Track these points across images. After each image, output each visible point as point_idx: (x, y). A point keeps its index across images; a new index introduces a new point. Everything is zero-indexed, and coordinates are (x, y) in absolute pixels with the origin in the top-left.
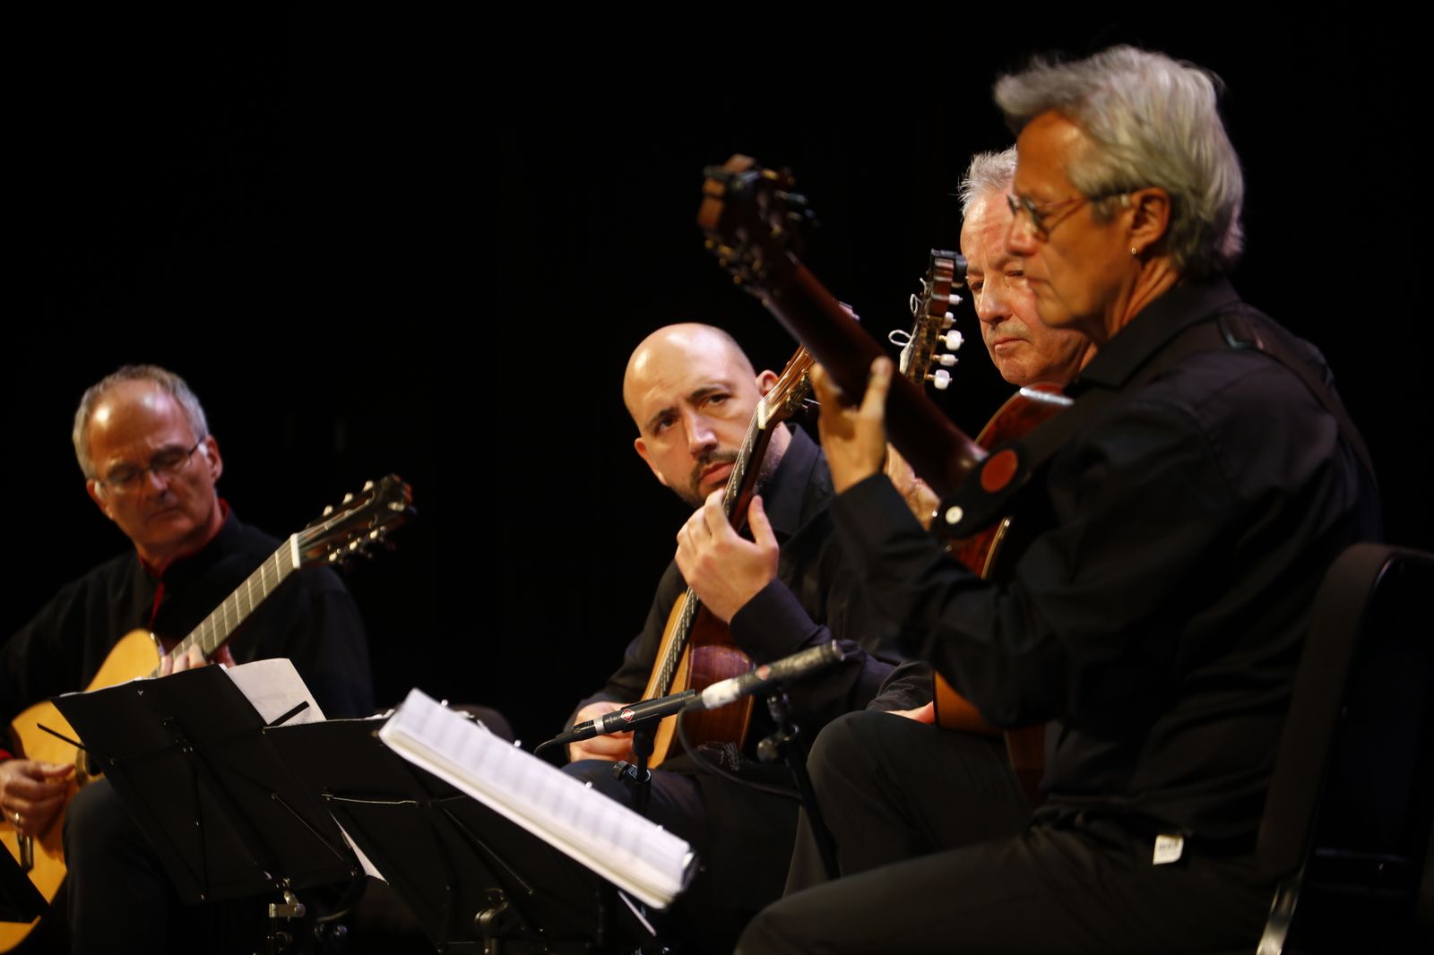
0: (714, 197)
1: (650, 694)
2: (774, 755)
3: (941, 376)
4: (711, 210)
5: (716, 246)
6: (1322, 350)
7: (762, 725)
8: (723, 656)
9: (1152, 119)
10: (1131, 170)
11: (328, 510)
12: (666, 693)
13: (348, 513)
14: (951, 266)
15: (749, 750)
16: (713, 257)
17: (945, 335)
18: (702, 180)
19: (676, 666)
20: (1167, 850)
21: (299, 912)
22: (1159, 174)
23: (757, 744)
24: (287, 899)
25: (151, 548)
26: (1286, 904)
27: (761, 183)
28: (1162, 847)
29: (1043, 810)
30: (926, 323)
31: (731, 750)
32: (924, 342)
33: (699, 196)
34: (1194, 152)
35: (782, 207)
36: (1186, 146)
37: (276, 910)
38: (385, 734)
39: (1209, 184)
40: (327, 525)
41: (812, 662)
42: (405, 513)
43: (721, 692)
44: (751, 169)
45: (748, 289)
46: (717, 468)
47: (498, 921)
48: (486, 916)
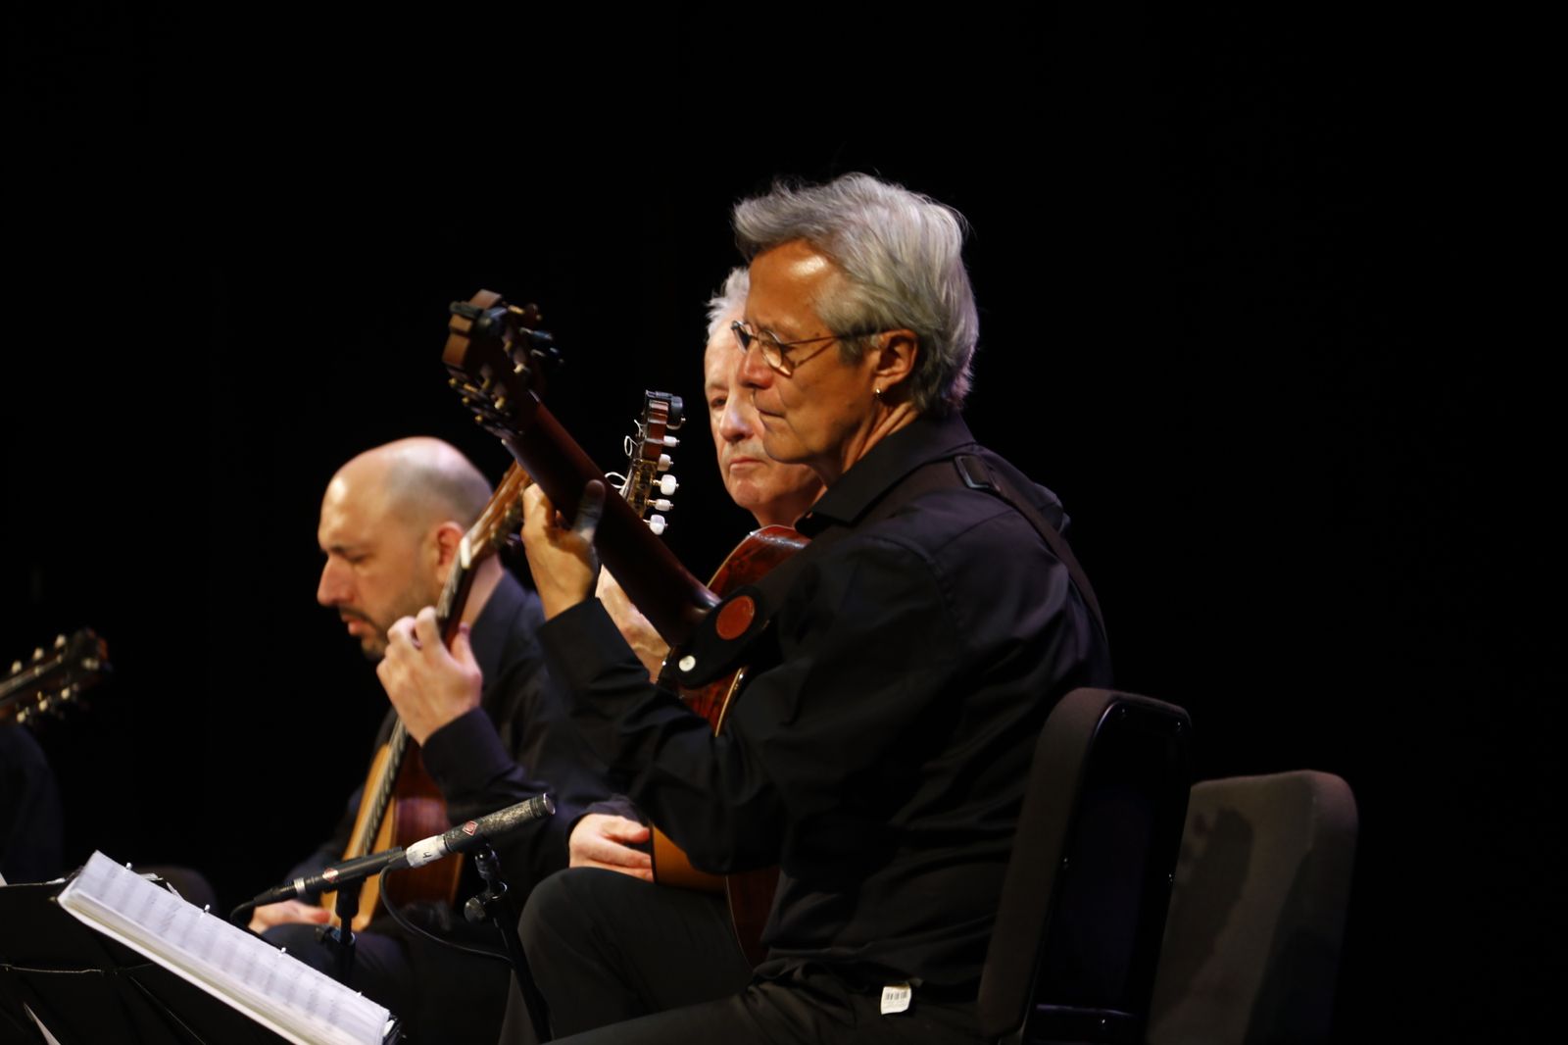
0: (460, 333)
1: (353, 851)
2: (481, 916)
3: (656, 521)
4: (457, 346)
5: (461, 383)
6: (1059, 497)
7: (471, 884)
8: (429, 811)
9: (907, 260)
10: (884, 311)
11: (16, 667)
12: (370, 851)
13: (37, 671)
14: (666, 408)
15: (458, 908)
16: (456, 395)
17: (660, 479)
18: (449, 317)
19: (381, 821)
20: (895, 1000)
22: (911, 316)
23: (465, 904)
27: (508, 317)
28: (890, 997)
29: (768, 965)
30: (640, 467)
31: (441, 909)
32: (638, 487)
33: (445, 332)
34: (944, 295)
35: (524, 343)
36: (936, 288)
38: (63, 899)
39: (955, 327)
41: (521, 816)
43: (426, 849)
44: (497, 304)
45: (490, 429)
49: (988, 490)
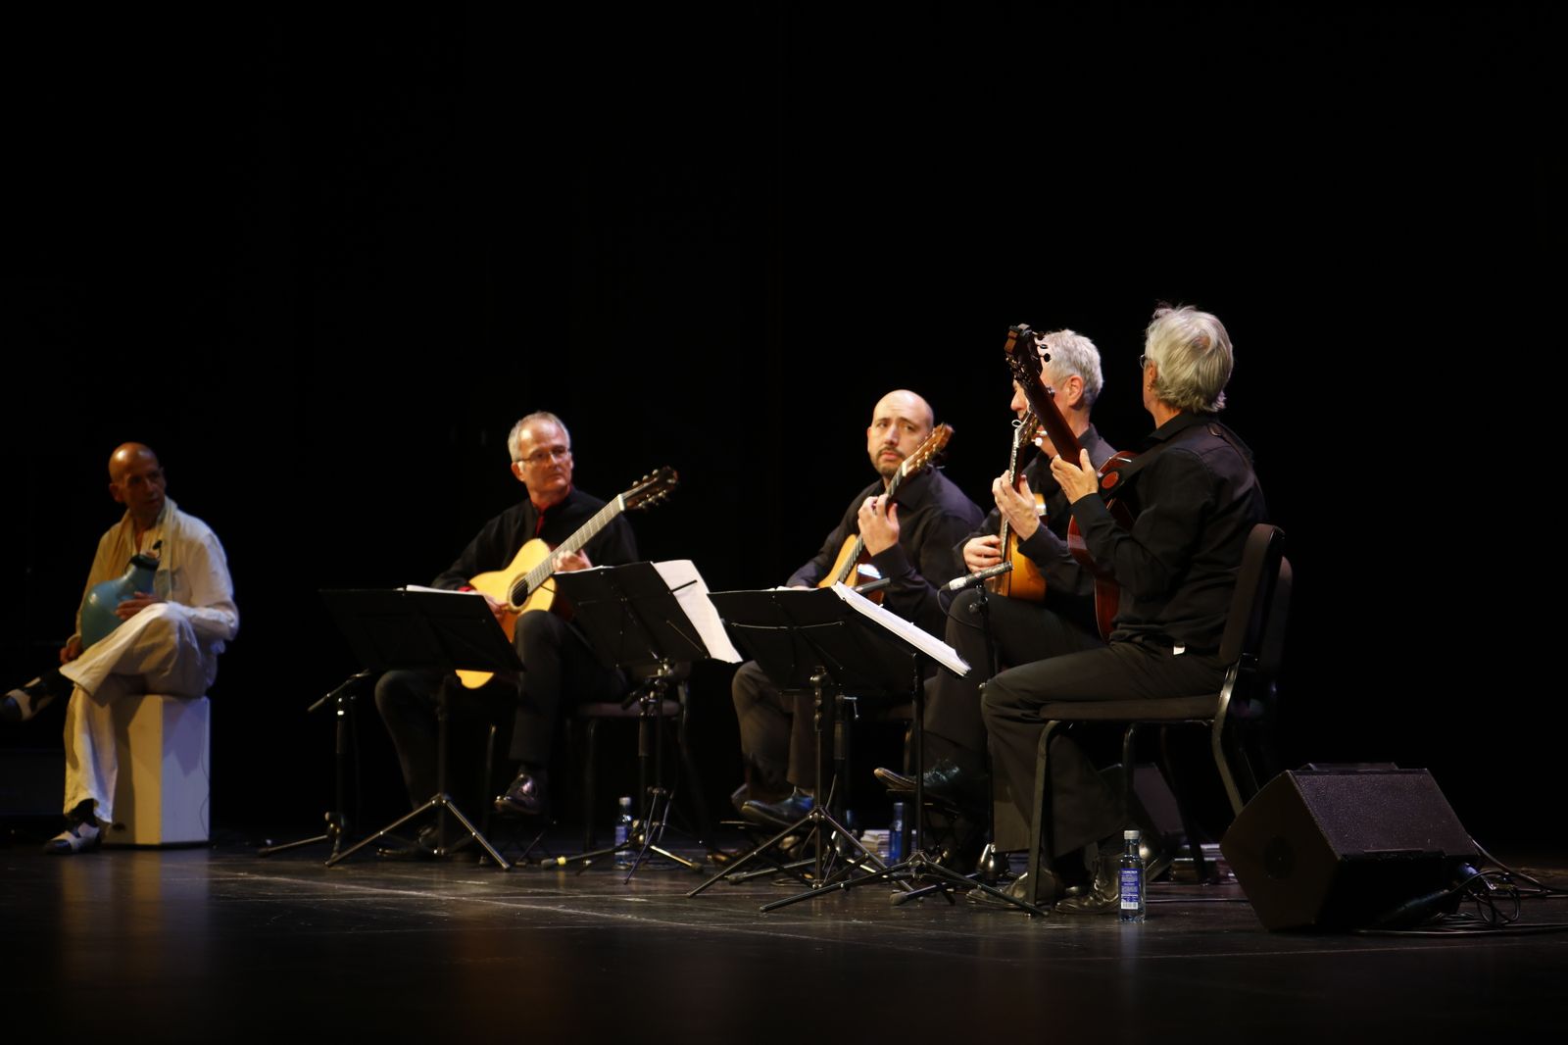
11: (645, 477)
13: (646, 485)
18: (1008, 331)
20: (1178, 651)
21: (671, 673)
24: (666, 667)
25: (542, 494)
26: (1233, 676)
28: (1176, 649)
29: (1118, 632)
33: (1006, 338)
37: (661, 672)
40: (636, 490)
42: (675, 484)
47: (822, 680)
48: (816, 679)
49: (1222, 437)
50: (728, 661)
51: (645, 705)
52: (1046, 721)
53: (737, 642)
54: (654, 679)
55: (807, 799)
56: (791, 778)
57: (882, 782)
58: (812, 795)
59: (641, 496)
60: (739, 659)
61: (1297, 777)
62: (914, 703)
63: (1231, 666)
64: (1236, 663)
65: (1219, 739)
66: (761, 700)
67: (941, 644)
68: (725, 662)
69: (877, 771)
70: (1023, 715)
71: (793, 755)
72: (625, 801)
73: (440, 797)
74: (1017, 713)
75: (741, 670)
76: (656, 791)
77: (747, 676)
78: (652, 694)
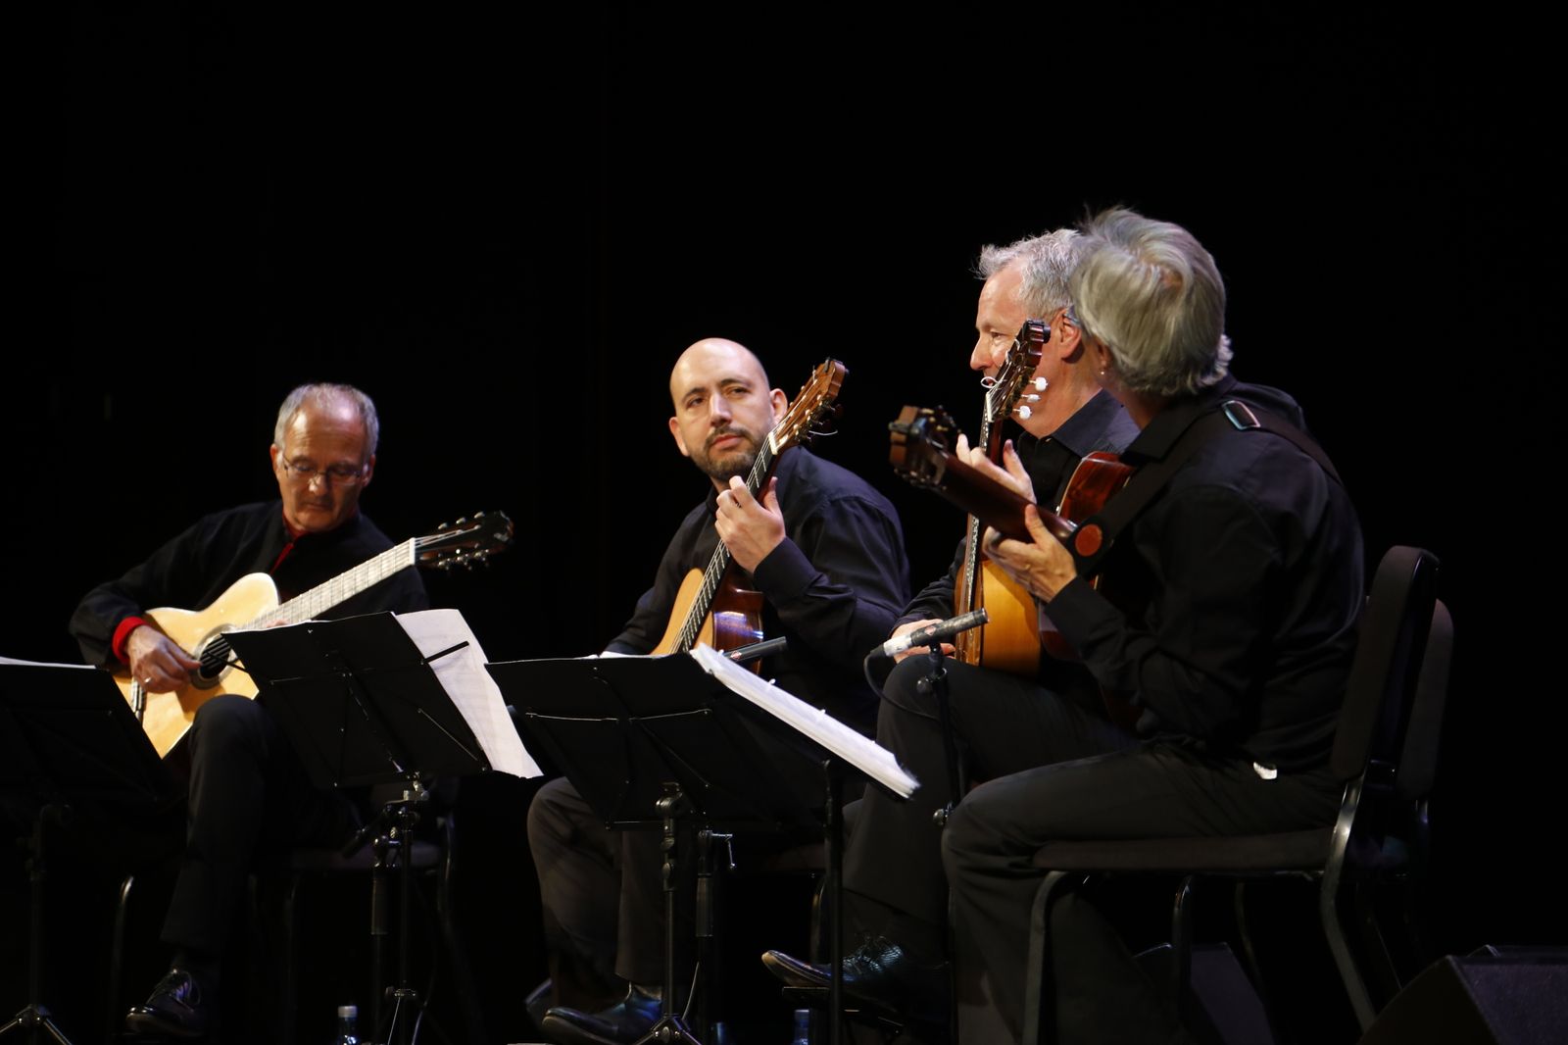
0: (898, 443)
13: (459, 532)
21: (424, 797)
24: (416, 787)
26: (1355, 798)
37: (409, 795)
40: (441, 537)
46: (727, 438)
47: (675, 806)
48: (665, 803)
50: (520, 775)
51: (383, 849)
52: (1045, 872)
53: (533, 743)
54: (398, 807)
55: (652, 1004)
56: (622, 969)
57: (776, 973)
58: (659, 997)
59: (447, 548)
60: (538, 773)
61: (1466, 967)
62: (826, 842)
63: (1349, 782)
64: (1361, 775)
65: (1332, 902)
66: (576, 841)
67: (871, 745)
68: (514, 777)
69: (765, 956)
70: (1012, 865)
71: (624, 932)
72: (347, 1011)
73: (32, 1011)
74: (1001, 862)
75: (541, 794)
76: (399, 994)
77: (551, 802)
78: (393, 832)
